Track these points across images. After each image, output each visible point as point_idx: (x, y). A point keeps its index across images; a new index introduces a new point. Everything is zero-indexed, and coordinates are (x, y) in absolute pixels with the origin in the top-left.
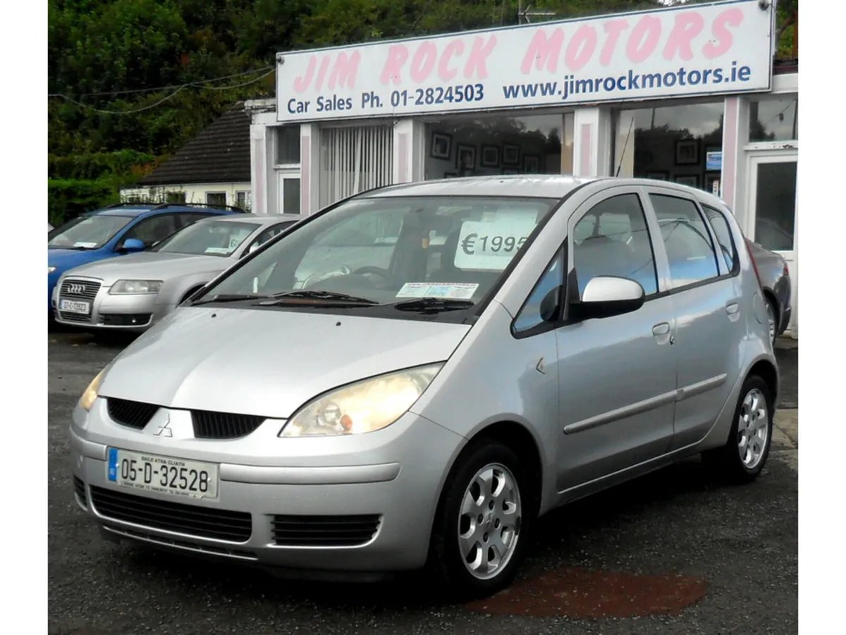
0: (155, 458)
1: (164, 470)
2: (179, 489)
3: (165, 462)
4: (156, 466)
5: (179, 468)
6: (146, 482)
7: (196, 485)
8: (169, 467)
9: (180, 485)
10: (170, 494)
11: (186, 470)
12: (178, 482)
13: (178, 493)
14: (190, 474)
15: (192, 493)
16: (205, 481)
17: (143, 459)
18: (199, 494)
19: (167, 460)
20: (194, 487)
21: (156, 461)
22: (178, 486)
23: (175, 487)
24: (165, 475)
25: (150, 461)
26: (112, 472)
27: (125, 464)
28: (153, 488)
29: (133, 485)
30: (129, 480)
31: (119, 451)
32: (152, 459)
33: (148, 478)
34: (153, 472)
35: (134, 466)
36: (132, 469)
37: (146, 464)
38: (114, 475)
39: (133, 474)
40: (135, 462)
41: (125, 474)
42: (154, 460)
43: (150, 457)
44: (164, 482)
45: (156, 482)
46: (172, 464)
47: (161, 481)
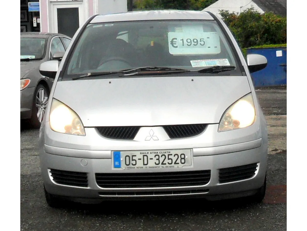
0: (150, 152)
1: (157, 157)
2: (167, 165)
3: (157, 153)
4: (150, 156)
5: (167, 155)
6: (144, 164)
7: (179, 161)
8: (160, 155)
9: (168, 163)
10: (161, 169)
11: (171, 155)
12: (166, 161)
13: (167, 167)
14: (174, 156)
15: (176, 166)
16: (184, 158)
17: (141, 153)
18: (180, 165)
19: (159, 152)
20: (177, 162)
21: (151, 153)
22: (167, 164)
23: (165, 164)
24: (158, 159)
25: (146, 154)
26: (117, 163)
27: (127, 158)
28: (149, 167)
29: (135, 168)
30: (131, 166)
31: (121, 152)
32: (148, 153)
33: (146, 163)
34: (149, 159)
35: (134, 158)
36: (133, 160)
37: (144, 156)
38: (119, 164)
39: (134, 162)
40: (135, 156)
41: (128, 163)
42: (149, 153)
43: (147, 152)
44: (157, 163)
45: (152, 163)
46: (162, 153)
47: (155, 163)
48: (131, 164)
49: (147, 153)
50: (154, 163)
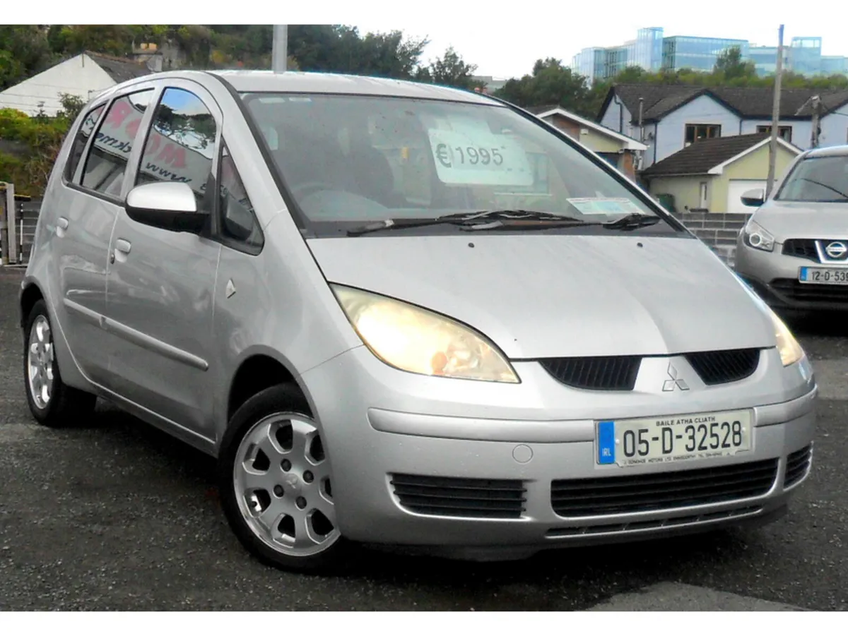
0: (676, 419)
1: (690, 431)
2: (710, 450)
3: (691, 421)
4: (678, 429)
5: (708, 424)
6: (665, 452)
7: (729, 441)
8: (696, 426)
9: (711, 445)
10: (700, 459)
11: (716, 425)
12: (709, 441)
13: (708, 455)
14: (722, 428)
15: (725, 451)
16: (738, 433)
17: (658, 424)
18: (733, 450)
19: (693, 418)
20: (727, 443)
21: (678, 422)
22: (709, 447)
23: (705, 448)
24: (692, 437)
25: (668, 424)
26: (606, 452)
27: (629, 437)
28: (675, 458)
29: (644, 461)
30: (637, 457)
31: (616, 423)
32: (672, 422)
33: (668, 448)
34: (674, 437)
35: (644, 436)
36: (641, 442)
37: (664, 430)
38: (610, 455)
39: (643, 448)
40: (646, 431)
41: (630, 450)
42: (676, 422)
43: (669, 420)
44: (691, 446)
45: (679, 449)
46: (700, 422)
47: (687, 446)
48: (637, 453)
49: (670, 423)
50: (685, 447)
